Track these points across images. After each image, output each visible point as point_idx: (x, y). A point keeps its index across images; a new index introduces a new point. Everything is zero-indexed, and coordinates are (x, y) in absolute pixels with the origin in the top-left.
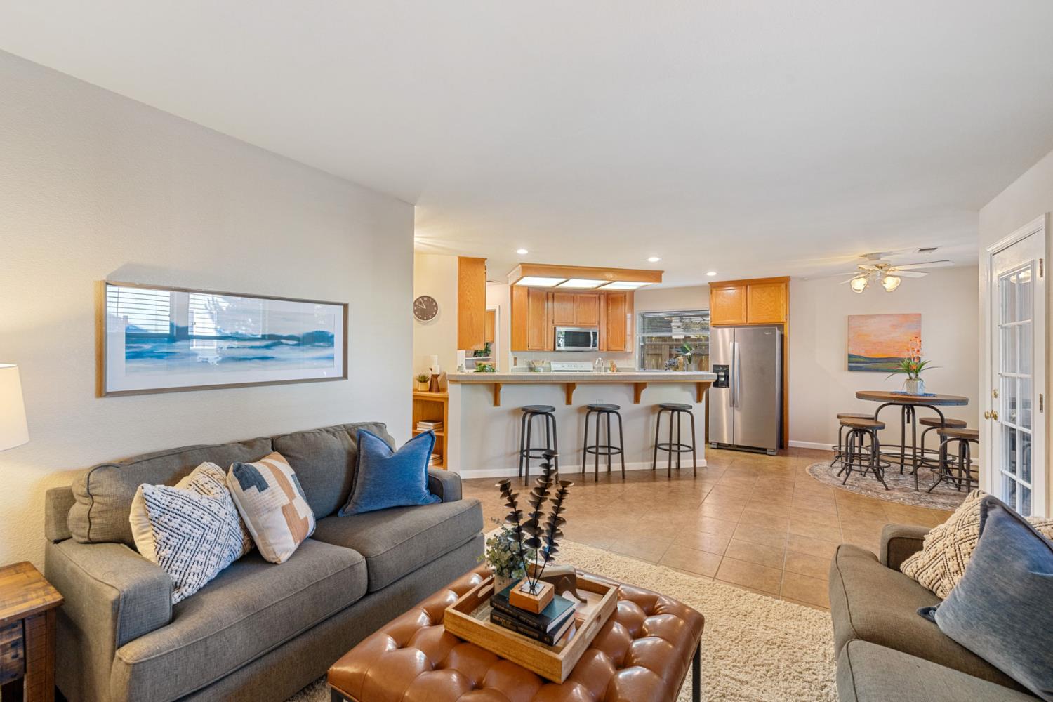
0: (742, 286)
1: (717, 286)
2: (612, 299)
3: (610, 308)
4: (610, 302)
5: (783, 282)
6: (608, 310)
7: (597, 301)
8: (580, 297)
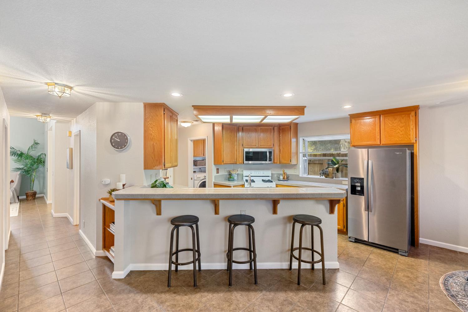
0: (375, 115)
1: (356, 117)
2: (282, 129)
3: (281, 135)
4: (281, 132)
5: (413, 111)
6: (279, 137)
7: (272, 131)
8: (261, 129)
